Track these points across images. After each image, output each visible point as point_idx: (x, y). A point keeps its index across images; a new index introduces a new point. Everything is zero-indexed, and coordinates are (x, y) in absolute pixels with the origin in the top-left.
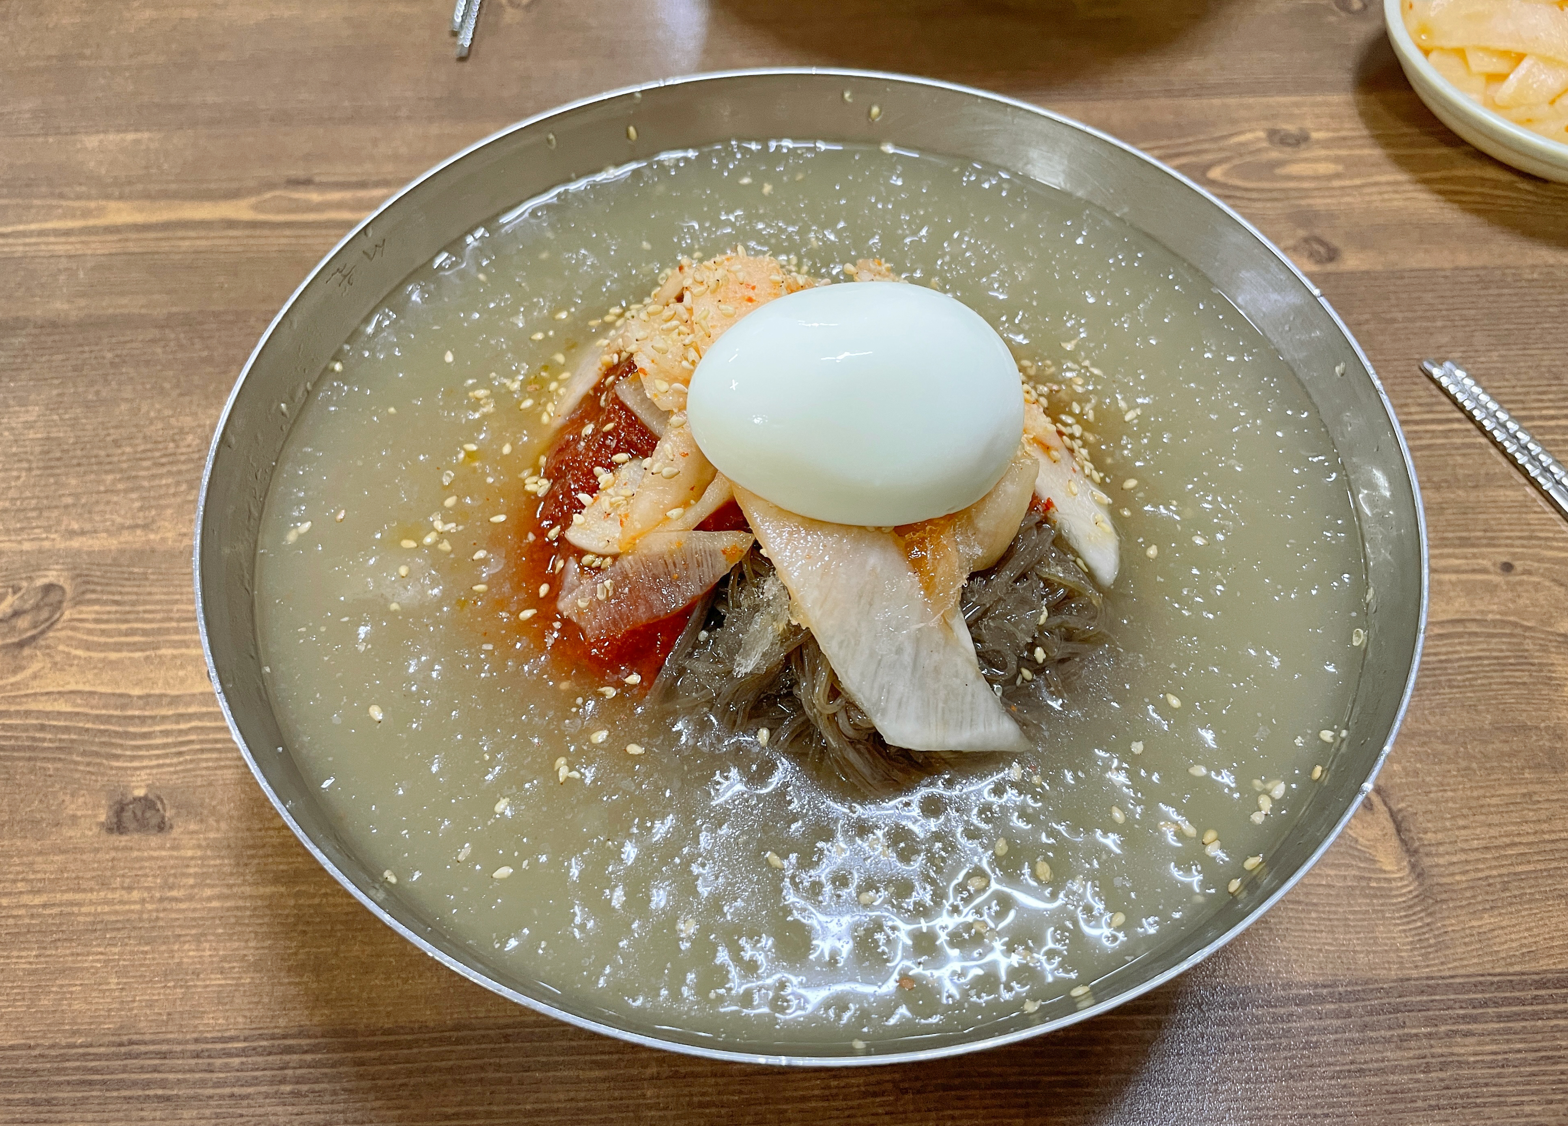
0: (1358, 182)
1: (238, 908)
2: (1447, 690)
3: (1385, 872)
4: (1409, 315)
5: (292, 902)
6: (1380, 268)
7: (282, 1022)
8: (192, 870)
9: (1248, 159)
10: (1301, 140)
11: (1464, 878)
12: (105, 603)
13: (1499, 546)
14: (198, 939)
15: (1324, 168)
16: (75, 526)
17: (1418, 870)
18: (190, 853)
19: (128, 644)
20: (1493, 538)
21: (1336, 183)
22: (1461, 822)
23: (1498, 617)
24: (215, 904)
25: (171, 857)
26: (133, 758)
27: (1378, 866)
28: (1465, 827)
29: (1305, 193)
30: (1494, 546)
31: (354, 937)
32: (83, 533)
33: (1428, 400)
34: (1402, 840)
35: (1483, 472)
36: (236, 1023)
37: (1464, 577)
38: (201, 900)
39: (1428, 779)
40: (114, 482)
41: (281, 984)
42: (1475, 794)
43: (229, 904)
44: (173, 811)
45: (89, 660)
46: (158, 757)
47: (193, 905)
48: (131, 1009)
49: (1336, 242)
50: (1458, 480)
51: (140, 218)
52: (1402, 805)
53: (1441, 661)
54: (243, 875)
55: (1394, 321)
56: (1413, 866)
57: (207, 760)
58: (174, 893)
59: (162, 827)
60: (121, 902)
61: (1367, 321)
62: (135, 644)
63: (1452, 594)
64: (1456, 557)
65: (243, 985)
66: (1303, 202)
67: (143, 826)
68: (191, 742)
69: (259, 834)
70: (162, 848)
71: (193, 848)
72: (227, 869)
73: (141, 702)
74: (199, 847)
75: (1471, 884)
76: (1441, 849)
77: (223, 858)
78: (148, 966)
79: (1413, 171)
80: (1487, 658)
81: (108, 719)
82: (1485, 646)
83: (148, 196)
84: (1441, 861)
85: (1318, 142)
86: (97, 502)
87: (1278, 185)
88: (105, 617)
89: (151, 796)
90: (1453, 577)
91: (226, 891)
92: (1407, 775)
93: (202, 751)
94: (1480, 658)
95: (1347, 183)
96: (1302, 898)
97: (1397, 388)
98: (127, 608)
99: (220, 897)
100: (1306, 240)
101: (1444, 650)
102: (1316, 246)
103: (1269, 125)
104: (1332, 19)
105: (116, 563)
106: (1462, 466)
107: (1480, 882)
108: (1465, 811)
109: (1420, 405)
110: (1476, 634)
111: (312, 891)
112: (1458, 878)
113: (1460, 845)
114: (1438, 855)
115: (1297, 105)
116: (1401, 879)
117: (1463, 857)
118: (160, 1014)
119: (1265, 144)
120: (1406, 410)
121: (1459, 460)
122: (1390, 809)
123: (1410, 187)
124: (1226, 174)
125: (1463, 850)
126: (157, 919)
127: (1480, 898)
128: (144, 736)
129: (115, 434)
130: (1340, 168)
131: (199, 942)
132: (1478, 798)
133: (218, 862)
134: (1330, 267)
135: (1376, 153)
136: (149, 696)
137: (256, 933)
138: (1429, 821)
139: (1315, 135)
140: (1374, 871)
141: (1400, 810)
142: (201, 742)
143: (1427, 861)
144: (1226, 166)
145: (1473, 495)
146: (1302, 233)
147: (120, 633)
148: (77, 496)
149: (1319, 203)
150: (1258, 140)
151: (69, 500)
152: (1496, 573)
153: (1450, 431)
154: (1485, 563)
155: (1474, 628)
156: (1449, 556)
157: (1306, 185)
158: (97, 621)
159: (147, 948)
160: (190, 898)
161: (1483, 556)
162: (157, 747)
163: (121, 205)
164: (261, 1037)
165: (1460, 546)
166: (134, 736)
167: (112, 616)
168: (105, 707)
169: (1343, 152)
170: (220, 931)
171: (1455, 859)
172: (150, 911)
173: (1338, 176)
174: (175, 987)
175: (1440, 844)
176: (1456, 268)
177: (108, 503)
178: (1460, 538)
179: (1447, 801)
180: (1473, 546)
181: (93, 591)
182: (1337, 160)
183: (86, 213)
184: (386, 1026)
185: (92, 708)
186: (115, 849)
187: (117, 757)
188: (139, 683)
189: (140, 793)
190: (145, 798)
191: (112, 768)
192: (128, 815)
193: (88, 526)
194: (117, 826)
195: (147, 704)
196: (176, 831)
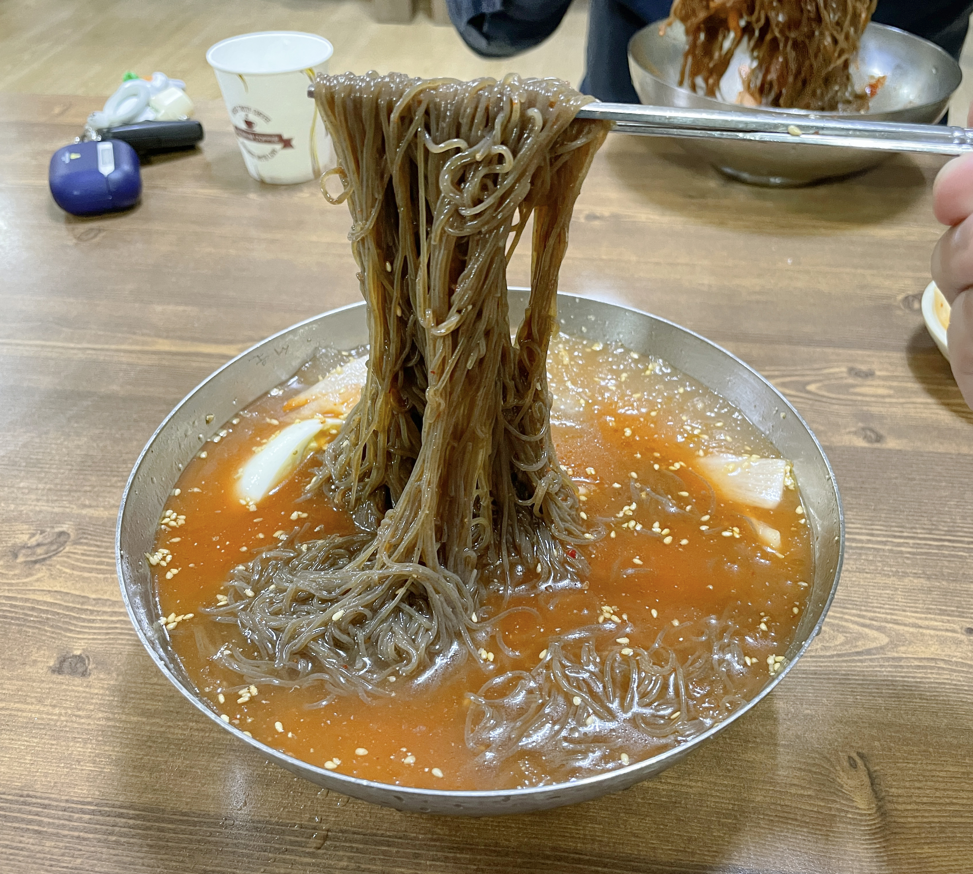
0: (901, 400)
1: (114, 727)
2: (918, 700)
3: (859, 809)
4: (924, 477)
5: (148, 728)
6: (909, 449)
7: (121, 798)
8: (94, 701)
9: (833, 382)
10: (869, 375)
11: (914, 821)
12: (91, 545)
13: (967, 617)
14: (85, 741)
15: (881, 391)
16: (87, 502)
17: (882, 810)
18: (96, 691)
19: (97, 569)
20: (963, 612)
21: (887, 400)
22: (917, 785)
23: (960, 660)
24: (101, 723)
25: (84, 692)
26: (79, 633)
27: (855, 804)
28: (919, 788)
29: (868, 403)
30: (963, 617)
31: (180, 754)
32: (90, 506)
33: (930, 527)
34: (873, 790)
35: (961, 572)
36: (94, 794)
37: (940, 633)
38: (95, 719)
39: (898, 754)
40: (116, 482)
41: (127, 775)
42: (929, 768)
43: (110, 723)
44: (94, 666)
45: (71, 575)
46: (95, 633)
47: (89, 721)
48: (34, 776)
49: (882, 432)
50: (943, 575)
51: (174, 349)
52: (877, 768)
53: (916, 682)
54: (124, 708)
55: (914, 479)
56: (879, 808)
57: (122, 639)
58: (80, 713)
59: (84, 674)
60: (48, 714)
61: (896, 478)
62: (100, 570)
63: (930, 642)
64: (936, 620)
65: (104, 773)
66: (865, 408)
67: (73, 672)
68: (116, 628)
69: (140, 685)
70: (81, 685)
71: (99, 688)
72: (115, 703)
73: (94, 602)
74: (103, 688)
75: (918, 825)
76: (900, 800)
77: (114, 696)
78: (52, 752)
79: (939, 398)
80: (949, 684)
81: (72, 609)
82: (948, 677)
83: (181, 338)
84: (899, 807)
85: (880, 377)
86: (104, 491)
87: (849, 397)
88: (88, 553)
89: (83, 656)
90: (932, 632)
91: (111, 716)
92: (883, 750)
93: (121, 634)
94: (944, 683)
95: (894, 400)
96: (799, 818)
97: (910, 518)
98: (102, 550)
99: (106, 719)
100: (864, 429)
101: (920, 675)
102: (869, 433)
103: (850, 365)
104: (899, 313)
105: (104, 525)
106: (947, 567)
107: (925, 825)
108: (920, 778)
109: (924, 529)
110: (943, 669)
111: (162, 723)
112: (910, 820)
113: (914, 799)
114: (898, 803)
115: (869, 356)
116: (869, 815)
117: (916, 807)
118: (50, 782)
119: (845, 375)
120: (914, 530)
121: (946, 563)
122: (868, 769)
123: (934, 407)
124: (819, 388)
125: (916, 803)
126: (66, 726)
127: (923, 835)
128: (89, 621)
129: (125, 457)
130: (892, 392)
131: (86, 743)
132: (931, 771)
133: (112, 698)
134: (877, 445)
135: (916, 386)
136: (100, 599)
137: (121, 743)
138: (894, 781)
139: (878, 373)
140: (852, 807)
141: (875, 771)
142: (122, 629)
143: (889, 806)
144: (818, 385)
145: (952, 586)
146: (861, 425)
147: (94, 563)
148: (94, 487)
149: (875, 409)
150: (841, 372)
151: (88, 488)
152: (962, 634)
153: (942, 546)
154: (957, 627)
155: (942, 665)
156: (931, 619)
157: (868, 399)
158: (83, 554)
159: (54, 742)
160: (89, 717)
161: (954, 622)
162: (95, 628)
163: (165, 341)
164: (106, 805)
165: (939, 614)
166: (84, 620)
167: (92, 553)
168: (73, 602)
169: (895, 384)
170: (101, 738)
171: (909, 807)
172: (63, 721)
173: (890, 396)
174: (63, 767)
175: (899, 796)
176: (959, 454)
177: (109, 492)
178: (940, 610)
179: (909, 770)
180: (949, 615)
181: (86, 538)
182: (890, 387)
183: (144, 343)
184: (184, 811)
185: (65, 601)
186: (54, 682)
187: (71, 631)
188: (96, 591)
189: (78, 653)
190: (80, 656)
191: (65, 636)
192: (66, 664)
193: (94, 503)
194: (58, 670)
195: (97, 603)
196: (91, 678)
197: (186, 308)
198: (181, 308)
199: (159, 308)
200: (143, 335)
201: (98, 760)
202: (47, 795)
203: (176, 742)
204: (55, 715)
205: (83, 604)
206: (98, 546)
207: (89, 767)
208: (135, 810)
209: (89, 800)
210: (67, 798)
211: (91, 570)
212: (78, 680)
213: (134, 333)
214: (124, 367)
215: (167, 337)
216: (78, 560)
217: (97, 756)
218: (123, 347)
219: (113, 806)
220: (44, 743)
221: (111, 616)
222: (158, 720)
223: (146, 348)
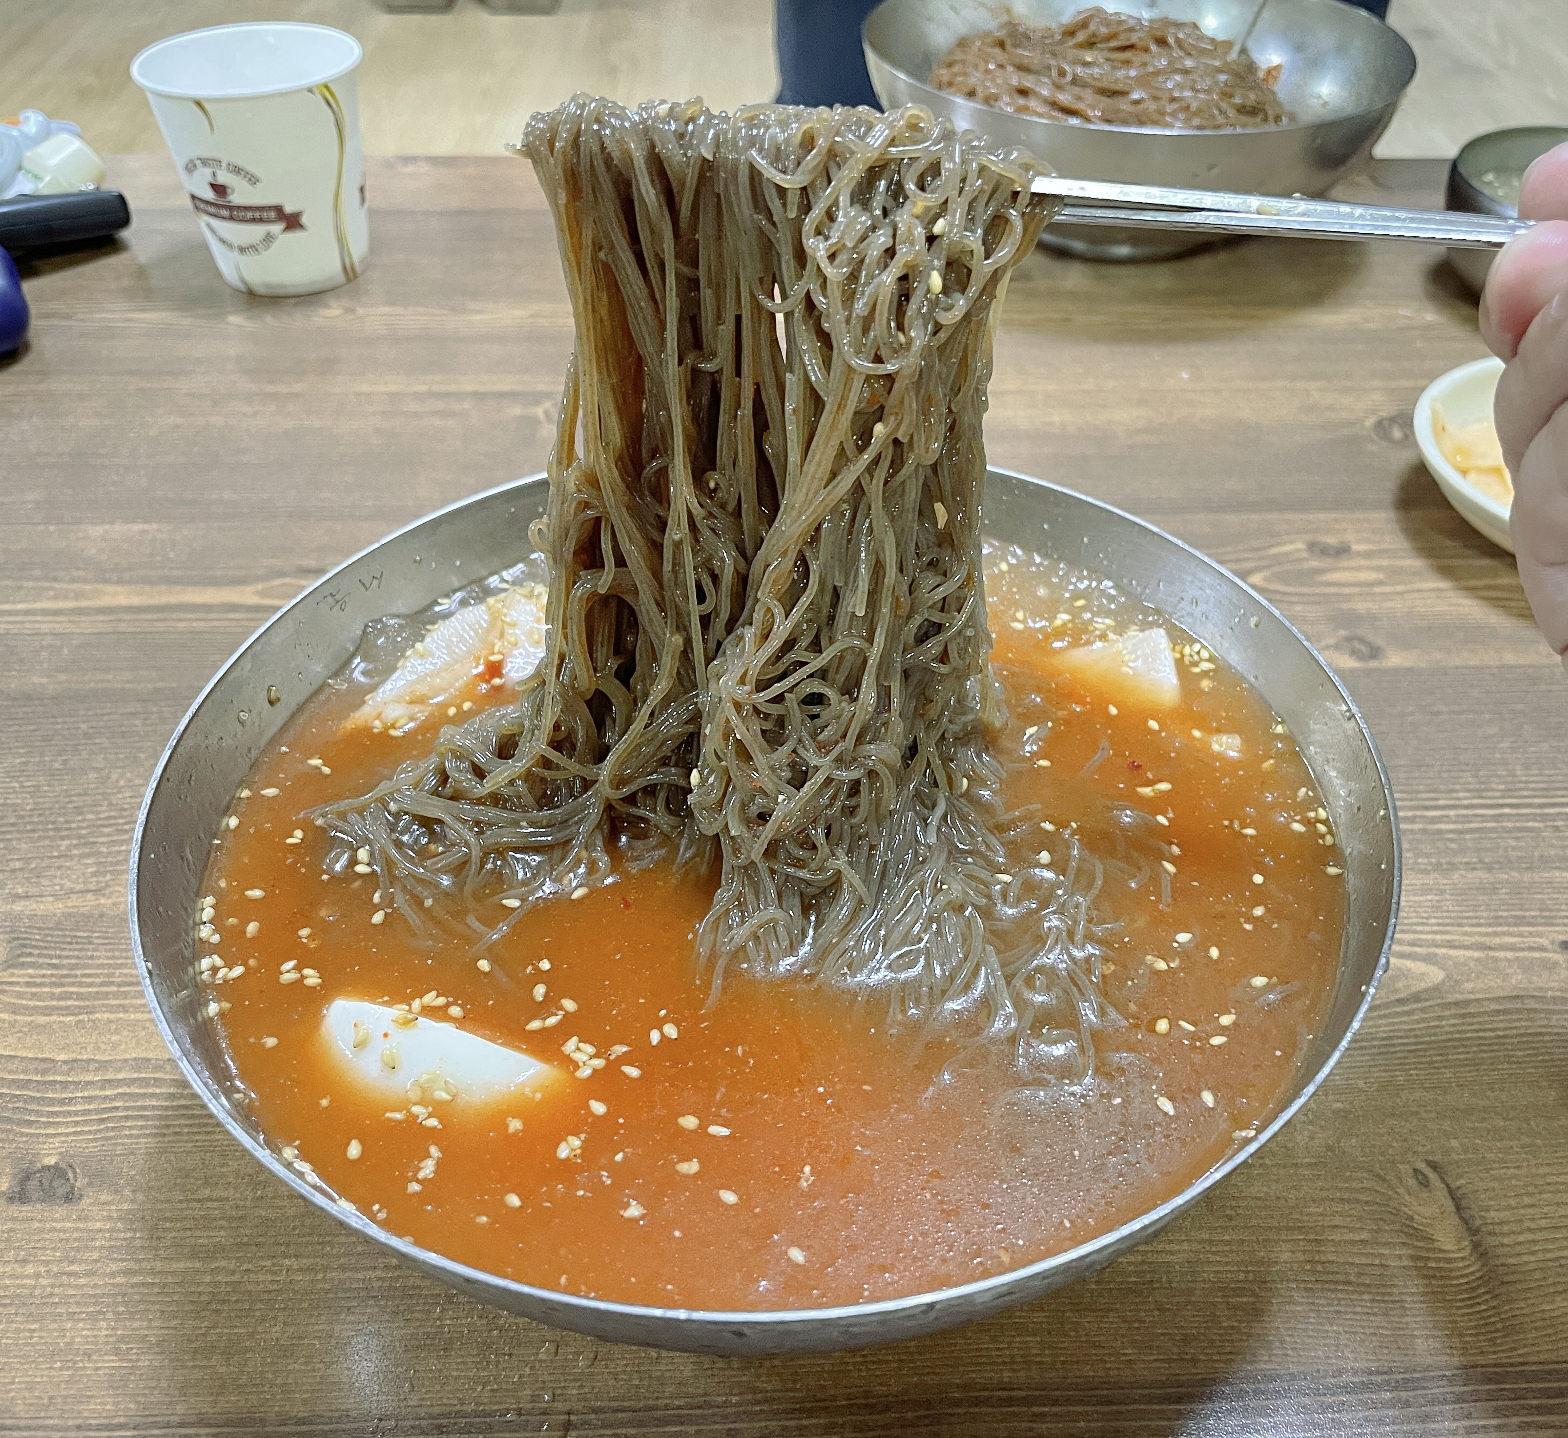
0: (1400, 588)
1: (143, 1284)
2: (1506, 1066)
3: (1444, 1251)
4: (1455, 708)
5: (208, 1279)
6: (1423, 665)
7: (180, 1409)
8: (98, 1243)
9: (1287, 567)
10: (1343, 551)
11: (1533, 1259)
12: (41, 966)
13: (1558, 925)
14: (94, 1318)
15: (1365, 576)
16: (20, 890)
17: (1481, 1249)
18: (98, 1225)
19: (60, 1008)
20: (1551, 918)
21: (1377, 590)
22: (1527, 1200)
23: (1558, 994)
24: (118, 1280)
25: (76, 1229)
26: (48, 1125)
27: (1436, 1245)
28: (1531, 1206)
29: (1349, 598)
30: (1553, 925)
31: (275, 1318)
32: (27, 897)
33: (1477, 786)
34: (1461, 1218)
35: (1536, 853)
36: (127, 1409)
37: (1520, 954)
38: (105, 1274)
39: (1489, 1156)
40: (69, 848)
41: (183, 1367)
42: (1541, 1171)
43: (135, 1280)
44: (86, 1181)
45: (12, 1024)
46: (77, 1123)
47: (96, 1280)
48: (9, 1391)
49: (1379, 642)
50: (1510, 862)
51: (136, 601)
52: (1461, 1181)
53: (1499, 1037)
54: (156, 1249)
55: (1439, 713)
56: (1476, 1246)
57: (130, 1128)
58: (74, 1268)
59: (70, 1198)
60: (13, 1276)
61: (1412, 714)
62: (67, 1008)
63: (1508, 971)
64: (1511, 935)
65: (139, 1368)
66: (1344, 606)
67: (48, 1196)
68: (116, 1108)
69: (179, 1206)
70: (68, 1218)
71: (103, 1219)
72: (138, 1243)
73: (65, 1068)
74: (110, 1218)
75: (1540, 1265)
76: (1506, 1229)
77: (135, 1231)
78: (33, 1345)
79: (1457, 579)
80: (1550, 1034)
81: (25, 1085)
82: (1546, 1022)
83: (148, 581)
84: (1506, 1241)
85: (1359, 554)
86: (48, 867)
87: (1317, 590)
88: (38, 980)
89: (62, 1165)
90: (1509, 955)
91: (132, 1265)
92: (1465, 1152)
93: (126, 1118)
94: (1541, 1034)
95: (1388, 589)
96: (1352, 1279)
97: (1445, 775)
98: (65, 972)
99: (127, 1272)
100: (1348, 639)
101: (1501, 1025)
102: (1357, 645)
103: (1309, 537)
104: (1373, 448)
105: (58, 926)
106: (1514, 848)
107: (1551, 1264)
108: (1531, 1189)
109: (1468, 791)
110: (1536, 1010)
111: (232, 1266)
112: (1525, 1258)
113: (1527, 1224)
114: (1502, 1234)
115: (1337, 521)
116: (1463, 1259)
117: (1530, 1237)
118: (40, 1398)
119: (1305, 555)
120: (1455, 795)
121: (1512, 843)
122: (1448, 1186)
123: (1452, 594)
124: (1265, 579)
125: (1530, 1230)
126: (51, 1295)
127: (1551, 1281)
128: (62, 1102)
129: (78, 801)
130: (1381, 576)
131: (97, 1320)
132: (1545, 1175)
133: (129, 1235)
134: (1373, 664)
135: (1418, 563)
136: (75, 1061)
137: (163, 1312)
138: (1491, 1199)
139: (1356, 547)
140: (1433, 1250)
141: (1459, 1188)
142: (127, 1108)
143: (1491, 1241)
144: (1266, 573)
145: (1527, 877)
146: (1342, 633)
147: (52, 997)
148: (27, 861)
149: (1361, 606)
150: (1298, 550)
151: (18, 865)
152: (1555, 951)
153: (1500, 815)
154: (1543, 941)
155: (1531, 1004)
156: (1504, 934)
157: (1347, 590)
158: (28, 984)
159: (34, 1327)
160: (92, 1273)
161: (1540, 935)
162: (76, 1113)
163: (119, 588)
164: (154, 1425)
165: (1516, 925)
166: (52, 1102)
167: (46, 980)
168: (25, 1072)
169: (1385, 562)
170: (121, 1309)
171: (1521, 1238)
172: (44, 1287)
173: (1380, 583)
174: (61, 1369)
175: (1502, 1223)
176: (1503, 666)
177: (59, 868)
178: (1516, 917)
179: (1510, 1178)
180: (1530, 924)
181: (30, 955)
182: (1378, 569)
183: (79, 595)
184: (301, 1415)
185: (9, 1072)
186: (14, 1219)
187: (30, 1123)
188: (65, 1048)
189: (51, 1161)
190: (56, 1167)
191: (22, 1135)
192: (33, 1184)
193: (34, 891)
194: (19, 1196)
195: (71, 1069)
196: (86, 1202)
197: (147, 527)
198: (138, 527)
199: (96, 531)
200: (73, 580)
201: (124, 1347)
202: (40, 1422)
203: (266, 1296)
204: (28, 1277)
205: (44, 1072)
206: (55, 966)
207: (111, 1362)
208: (210, 1426)
209: (122, 1420)
210: (78, 1422)
211: (48, 1011)
212: (60, 1211)
213: (55, 579)
214: (48, 641)
215: (120, 582)
216: (20, 995)
217: (122, 1339)
218: (38, 605)
219: (168, 1426)
220: (17, 1331)
221: (103, 1088)
222: (223, 1263)
223: (84, 604)
